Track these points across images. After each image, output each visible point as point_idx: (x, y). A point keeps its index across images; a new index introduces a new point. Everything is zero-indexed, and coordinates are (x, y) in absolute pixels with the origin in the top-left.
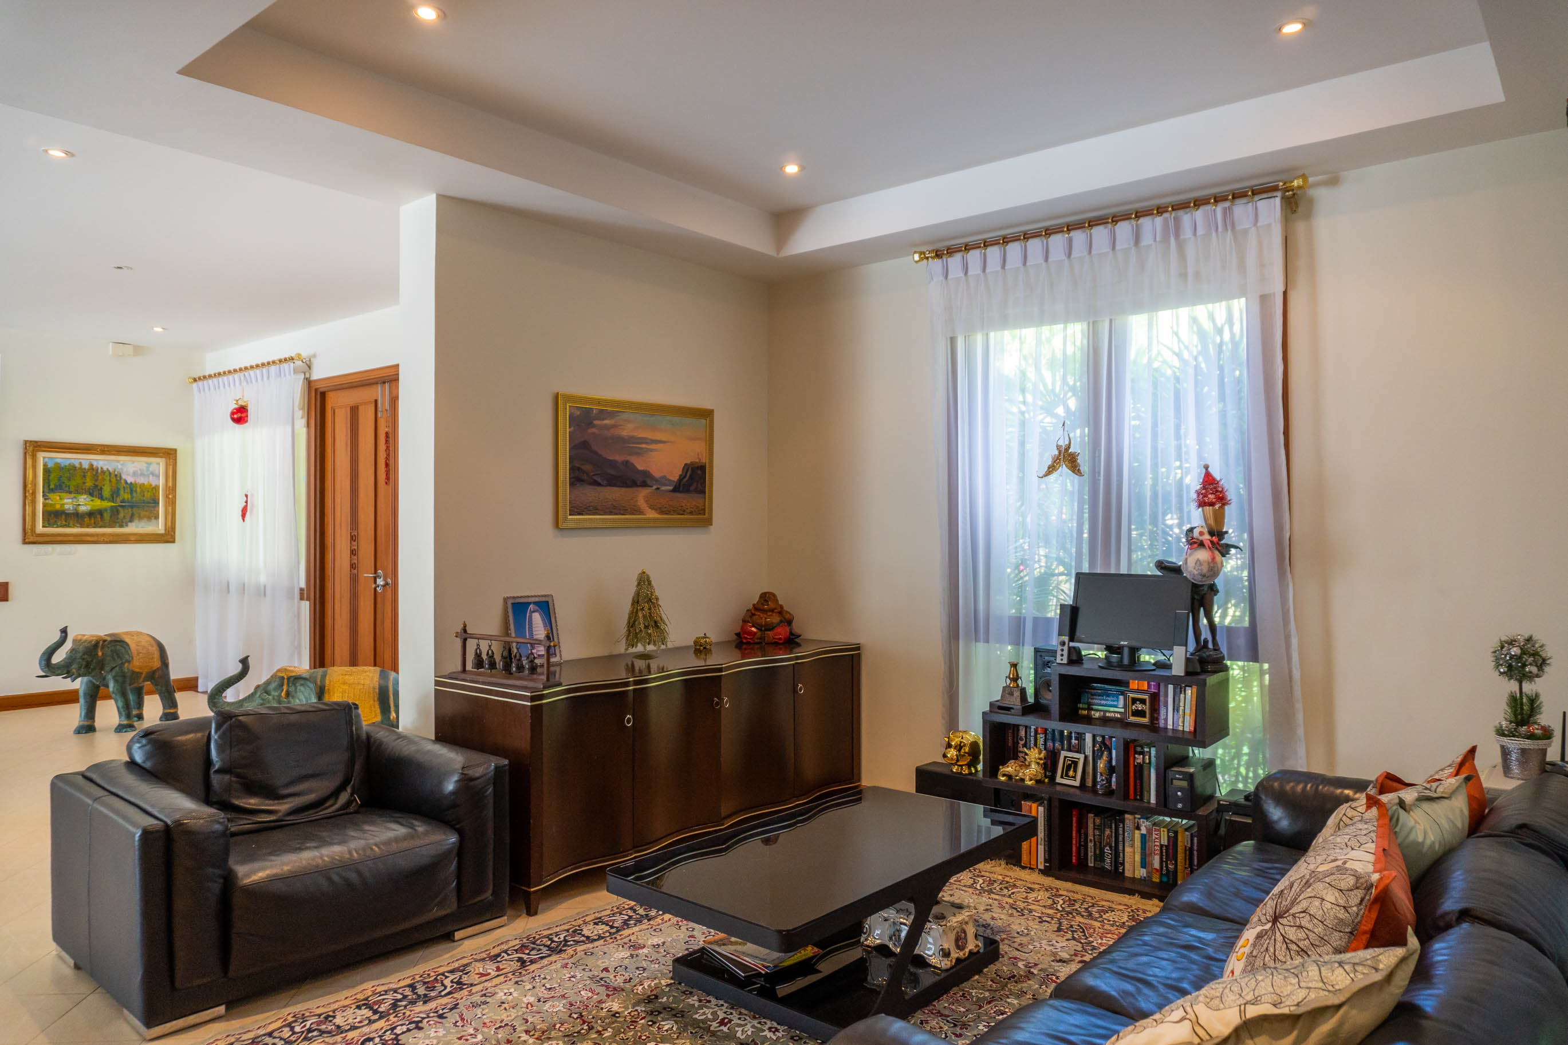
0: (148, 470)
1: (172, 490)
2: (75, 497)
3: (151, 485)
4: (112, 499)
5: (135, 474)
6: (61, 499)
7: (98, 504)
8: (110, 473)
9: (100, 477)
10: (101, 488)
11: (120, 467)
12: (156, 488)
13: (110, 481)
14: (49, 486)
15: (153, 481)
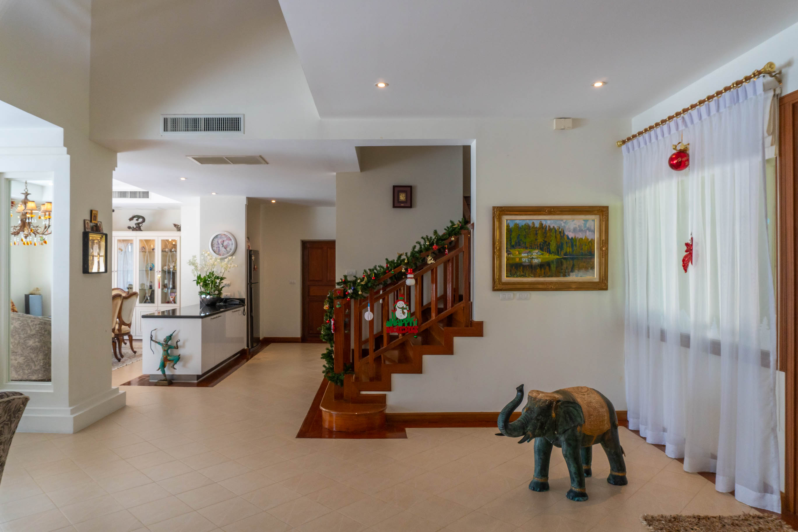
0: (585, 226)
1: (605, 243)
2: (529, 252)
3: (588, 239)
4: (557, 253)
5: (575, 230)
6: (519, 253)
7: (547, 257)
8: (556, 231)
9: (548, 234)
10: (549, 243)
11: (563, 225)
12: (592, 241)
13: (556, 237)
14: (511, 243)
15: (589, 235)
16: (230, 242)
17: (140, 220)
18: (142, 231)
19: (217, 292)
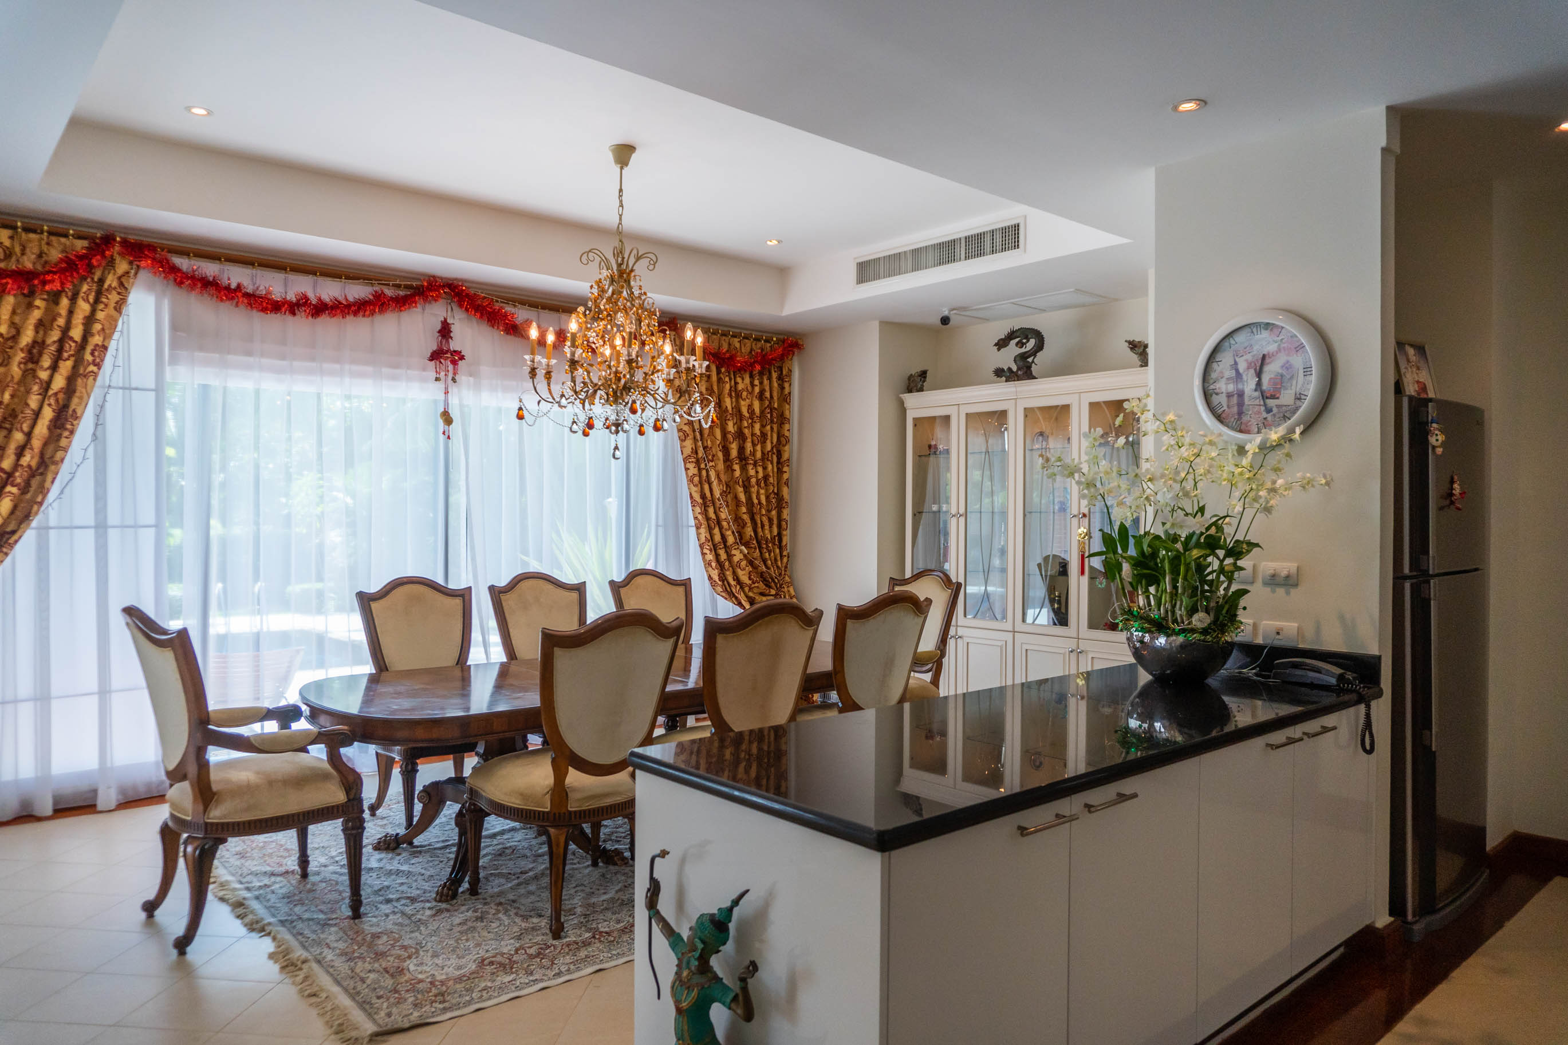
16: (1297, 361)
17: (1031, 344)
18: (1035, 378)
19: (1200, 620)
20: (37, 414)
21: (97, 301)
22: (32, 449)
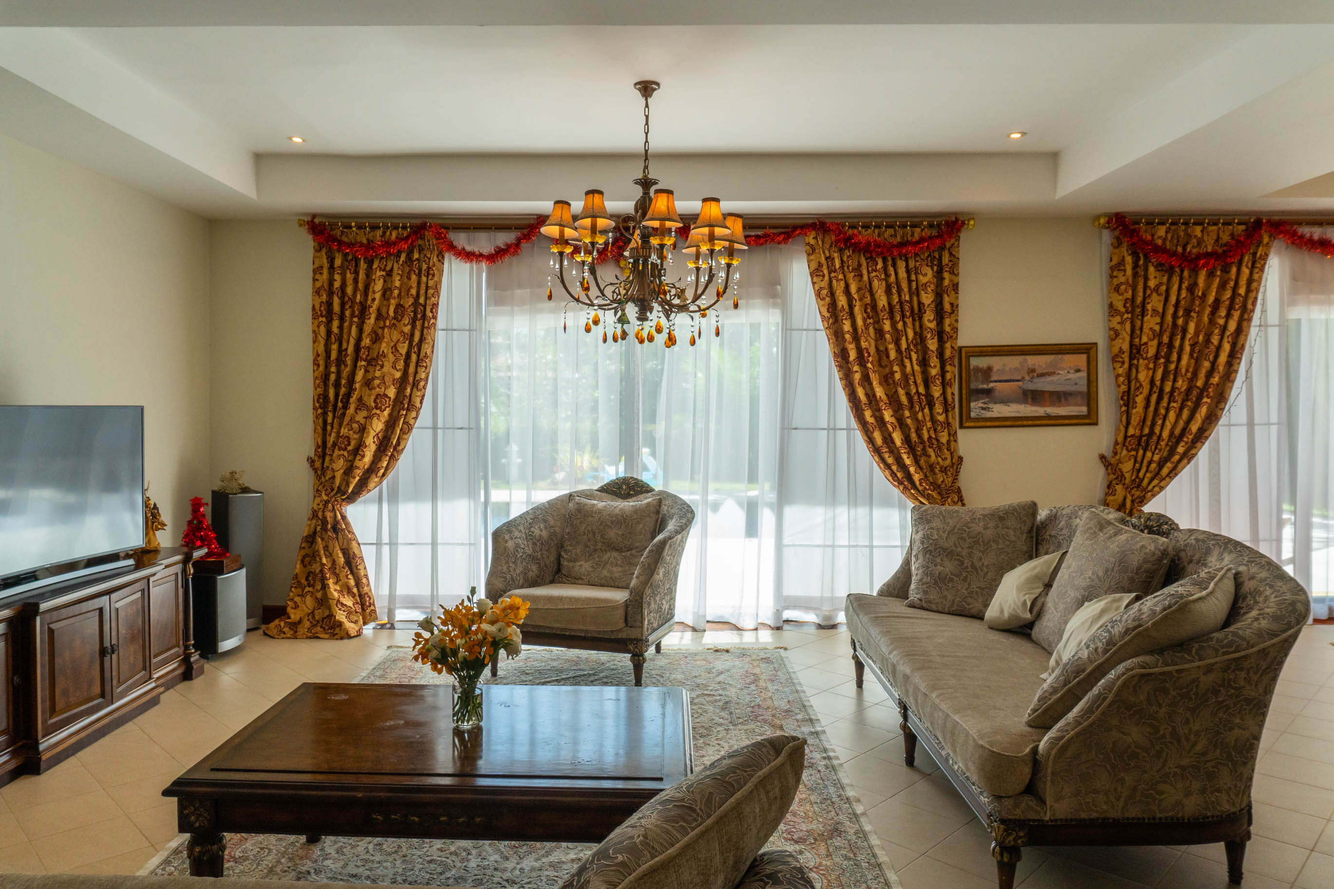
20: (1219, 348)
21: (1253, 267)
22: (1219, 372)
